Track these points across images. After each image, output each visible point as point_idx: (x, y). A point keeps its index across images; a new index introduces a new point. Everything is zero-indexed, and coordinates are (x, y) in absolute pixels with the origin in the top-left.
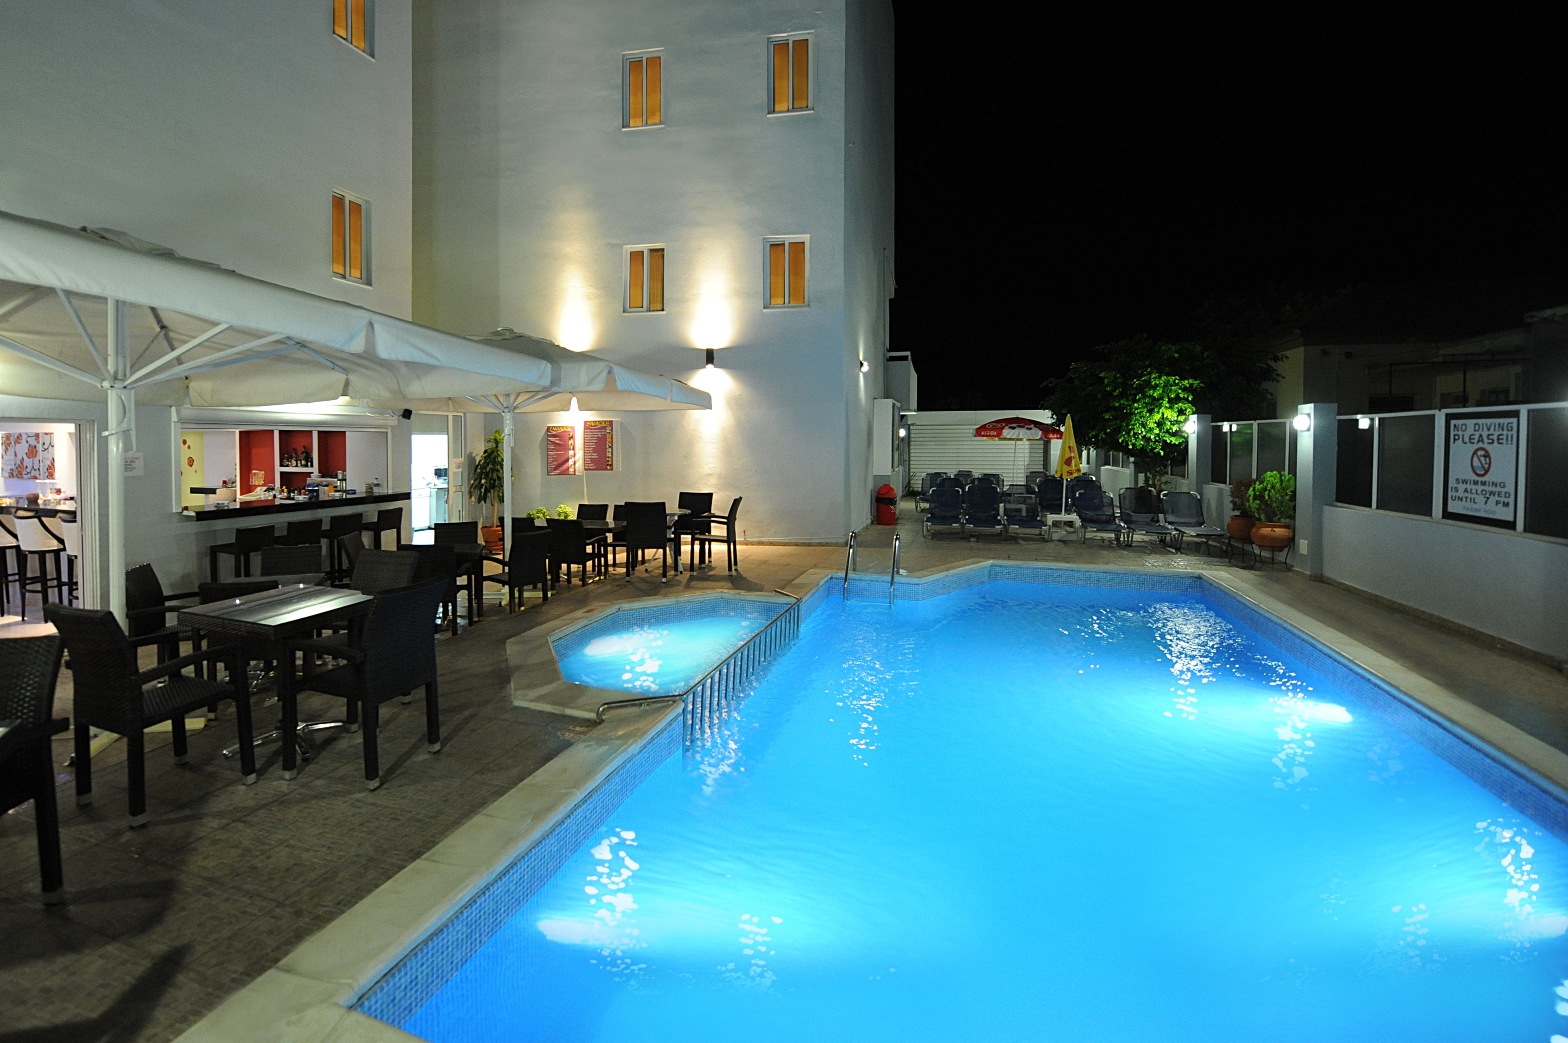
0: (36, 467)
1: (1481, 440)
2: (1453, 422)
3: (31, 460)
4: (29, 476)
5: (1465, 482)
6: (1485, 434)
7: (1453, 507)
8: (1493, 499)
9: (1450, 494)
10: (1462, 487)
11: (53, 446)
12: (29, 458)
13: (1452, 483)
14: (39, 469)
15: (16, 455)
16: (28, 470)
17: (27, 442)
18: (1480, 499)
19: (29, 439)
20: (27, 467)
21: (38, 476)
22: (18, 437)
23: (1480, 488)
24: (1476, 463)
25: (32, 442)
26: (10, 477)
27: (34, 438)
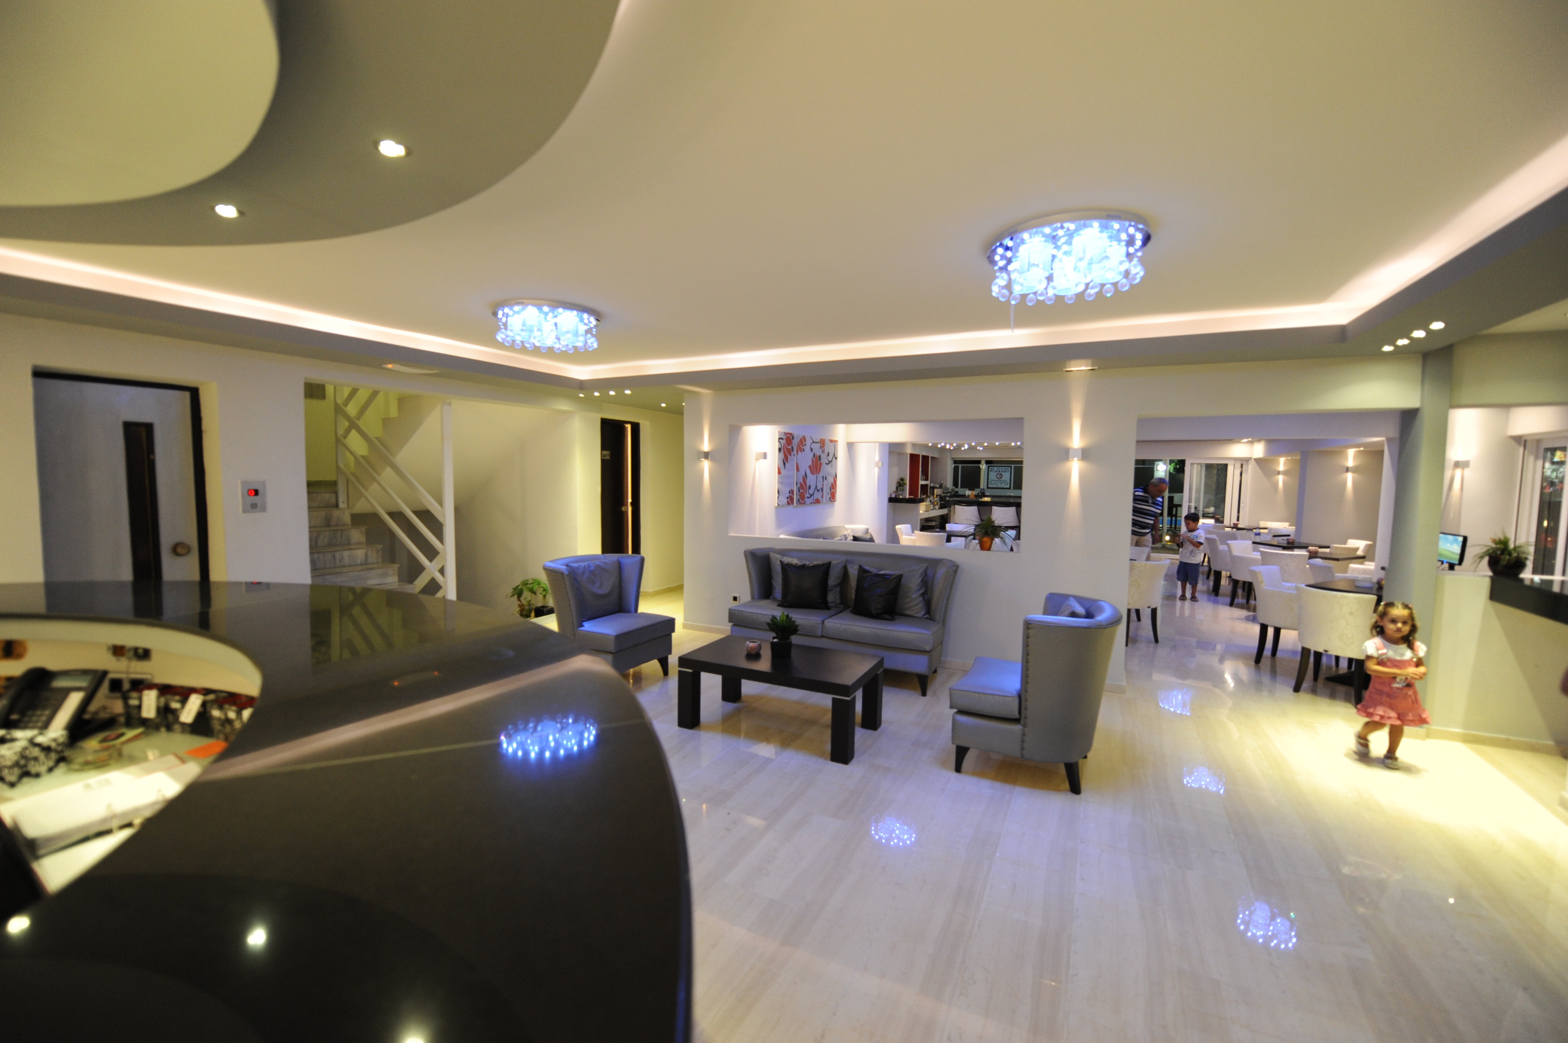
0: (819, 487)
1: (999, 471)
2: (990, 468)
3: (815, 476)
4: (811, 500)
5: (994, 480)
6: (1001, 470)
7: (990, 486)
8: (1003, 484)
9: (989, 483)
10: (993, 482)
11: (836, 458)
12: (813, 474)
13: (990, 481)
14: (822, 490)
15: (798, 470)
16: (811, 492)
17: (812, 450)
18: (999, 484)
19: (814, 446)
20: (810, 487)
21: (820, 499)
22: (801, 440)
23: (999, 481)
24: (998, 476)
25: (818, 451)
26: (788, 504)
27: (819, 445)
